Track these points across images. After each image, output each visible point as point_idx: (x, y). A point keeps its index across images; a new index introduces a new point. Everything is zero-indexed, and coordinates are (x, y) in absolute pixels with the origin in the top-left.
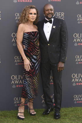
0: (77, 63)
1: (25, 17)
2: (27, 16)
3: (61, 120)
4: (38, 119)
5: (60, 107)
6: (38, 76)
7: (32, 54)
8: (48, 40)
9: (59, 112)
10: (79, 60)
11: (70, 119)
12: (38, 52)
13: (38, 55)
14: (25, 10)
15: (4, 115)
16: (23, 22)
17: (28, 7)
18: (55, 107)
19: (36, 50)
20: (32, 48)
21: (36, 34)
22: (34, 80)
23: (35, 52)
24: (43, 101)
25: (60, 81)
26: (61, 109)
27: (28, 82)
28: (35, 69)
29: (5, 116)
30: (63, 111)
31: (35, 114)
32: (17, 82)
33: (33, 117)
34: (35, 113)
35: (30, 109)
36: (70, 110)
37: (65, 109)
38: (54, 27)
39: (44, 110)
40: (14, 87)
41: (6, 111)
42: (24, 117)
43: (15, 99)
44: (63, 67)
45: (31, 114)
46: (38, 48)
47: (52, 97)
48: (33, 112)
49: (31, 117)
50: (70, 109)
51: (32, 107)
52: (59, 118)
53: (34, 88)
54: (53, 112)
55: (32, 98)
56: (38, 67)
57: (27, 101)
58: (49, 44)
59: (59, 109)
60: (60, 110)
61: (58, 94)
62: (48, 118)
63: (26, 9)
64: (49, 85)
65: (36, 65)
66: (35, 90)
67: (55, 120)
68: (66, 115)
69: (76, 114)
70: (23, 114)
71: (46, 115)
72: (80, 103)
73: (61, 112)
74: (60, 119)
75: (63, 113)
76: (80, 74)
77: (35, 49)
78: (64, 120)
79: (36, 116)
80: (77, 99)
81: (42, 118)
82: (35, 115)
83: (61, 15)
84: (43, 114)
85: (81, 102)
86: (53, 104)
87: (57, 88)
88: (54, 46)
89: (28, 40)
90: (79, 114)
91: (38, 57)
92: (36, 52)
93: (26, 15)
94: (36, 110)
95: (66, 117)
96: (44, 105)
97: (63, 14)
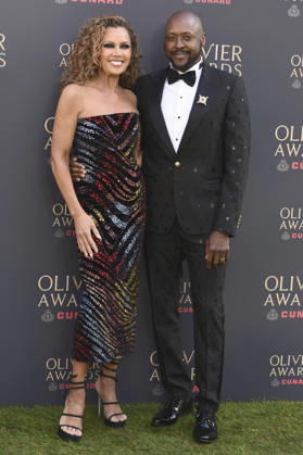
0: (286, 237)
1: (85, 57)
2: (94, 55)
3: (219, 449)
4: (134, 443)
5: (219, 398)
6: (130, 280)
7: (112, 199)
8: (176, 145)
9: (214, 419)
10: (293, 225)
11: (253, 446)
12: (135, 189)
13: (134, 202)
14: (86, 31)
15: (7, 421)
16: (80, 76)
17: (97, 21)
18: (200, 397)
19: (125, 183)
20: (111, 176)
21: (128, 122)
22: (117, 294)
23: (122, 188)
24: (155, 374)
25: (216, 301)
26: (221, 405)
27: (92, 301)
28: (122, 253)
29: (13, 428)
30: (227, 412)
31: (122, 420)
32: (59, 300)
33: (114, 431)
34: (124, 418)
35: (103, 404)
36: (254, 411)
37: (235, 405)
38: (203, 100)
39: (157, 407)
40: (47, 317)
41: (17, 408)
42: (79, 433)
43: (52, 364)
44: (227, 252)
45: (108, 423)
46: (135, 175)
47: (188, 362)
48: (115, 413)
49: (109, 432)
50: (254, 407)
51: (111, 396)
52: (213, 439)
53: (114, 324)
54: (190, 418)
55: (108, 360)
56: (134, 247)
57: (94, 371)
58: (177, 164)
59: (215, 406)
60: (215, 411)
61: (209, 352)
62: (172, 440)
63: (91, 29)
64: (177, 314)
65: (125, 238)
66: (119, 333)
67: (197, 445)
68: (237, 429)
69: (275, 426)
70: (77, 422)
71: (165, 428)
72: (292, 385)
73: (220, 419)
74: (218, 443)
75: (227, 422)
76: (295, 279)
77: (122, 180)
78: (230, 447)
79: (126, 428)
80: (283, 372)
81: (150, 439)
82: (121, 424)
83: (229, 56)
84: (153, 424)
85: (295, 382)
86: (191, 387)
87: (208, 328)
88: (195, 170)
89: (96, 145)
90: (287, 427)
91: (135, 207)
92: (128, 190)
93: (90, 49)
94: (127, 406)
95: (238, 437)
96: (157, 391)
97: (237, 50)
